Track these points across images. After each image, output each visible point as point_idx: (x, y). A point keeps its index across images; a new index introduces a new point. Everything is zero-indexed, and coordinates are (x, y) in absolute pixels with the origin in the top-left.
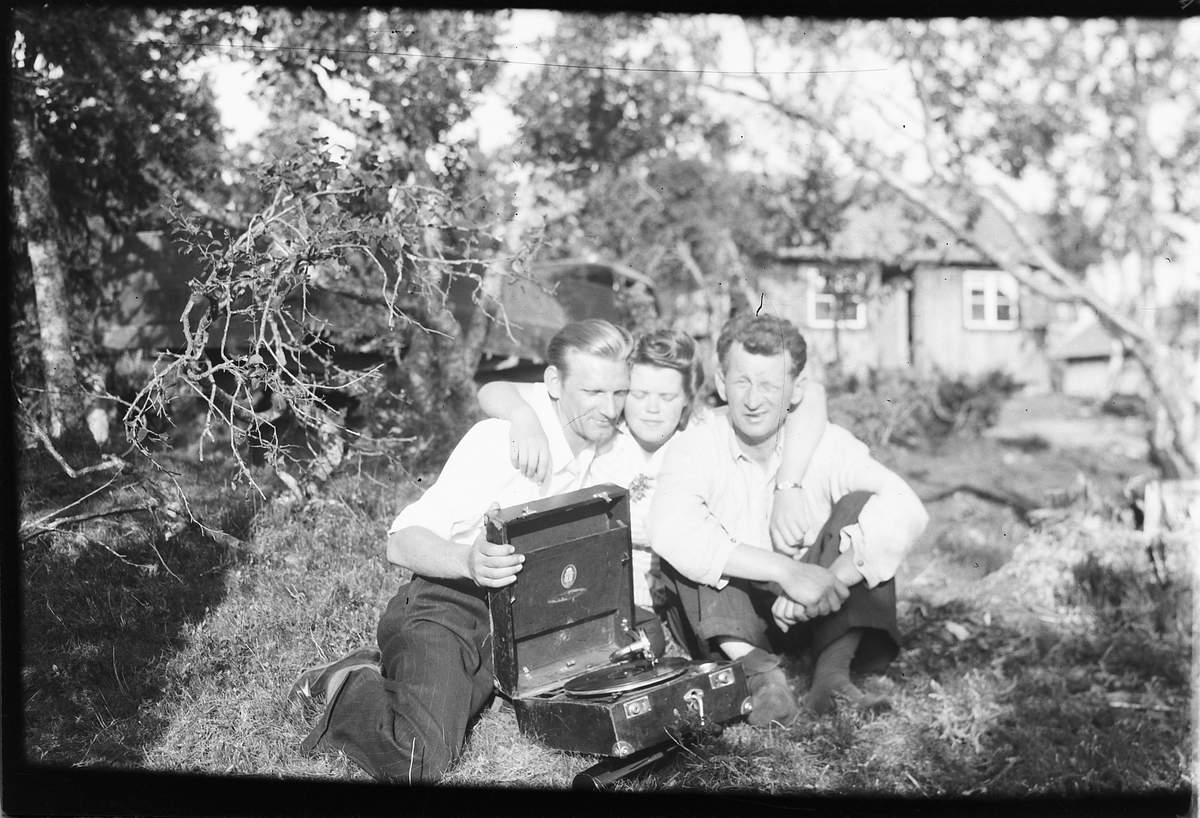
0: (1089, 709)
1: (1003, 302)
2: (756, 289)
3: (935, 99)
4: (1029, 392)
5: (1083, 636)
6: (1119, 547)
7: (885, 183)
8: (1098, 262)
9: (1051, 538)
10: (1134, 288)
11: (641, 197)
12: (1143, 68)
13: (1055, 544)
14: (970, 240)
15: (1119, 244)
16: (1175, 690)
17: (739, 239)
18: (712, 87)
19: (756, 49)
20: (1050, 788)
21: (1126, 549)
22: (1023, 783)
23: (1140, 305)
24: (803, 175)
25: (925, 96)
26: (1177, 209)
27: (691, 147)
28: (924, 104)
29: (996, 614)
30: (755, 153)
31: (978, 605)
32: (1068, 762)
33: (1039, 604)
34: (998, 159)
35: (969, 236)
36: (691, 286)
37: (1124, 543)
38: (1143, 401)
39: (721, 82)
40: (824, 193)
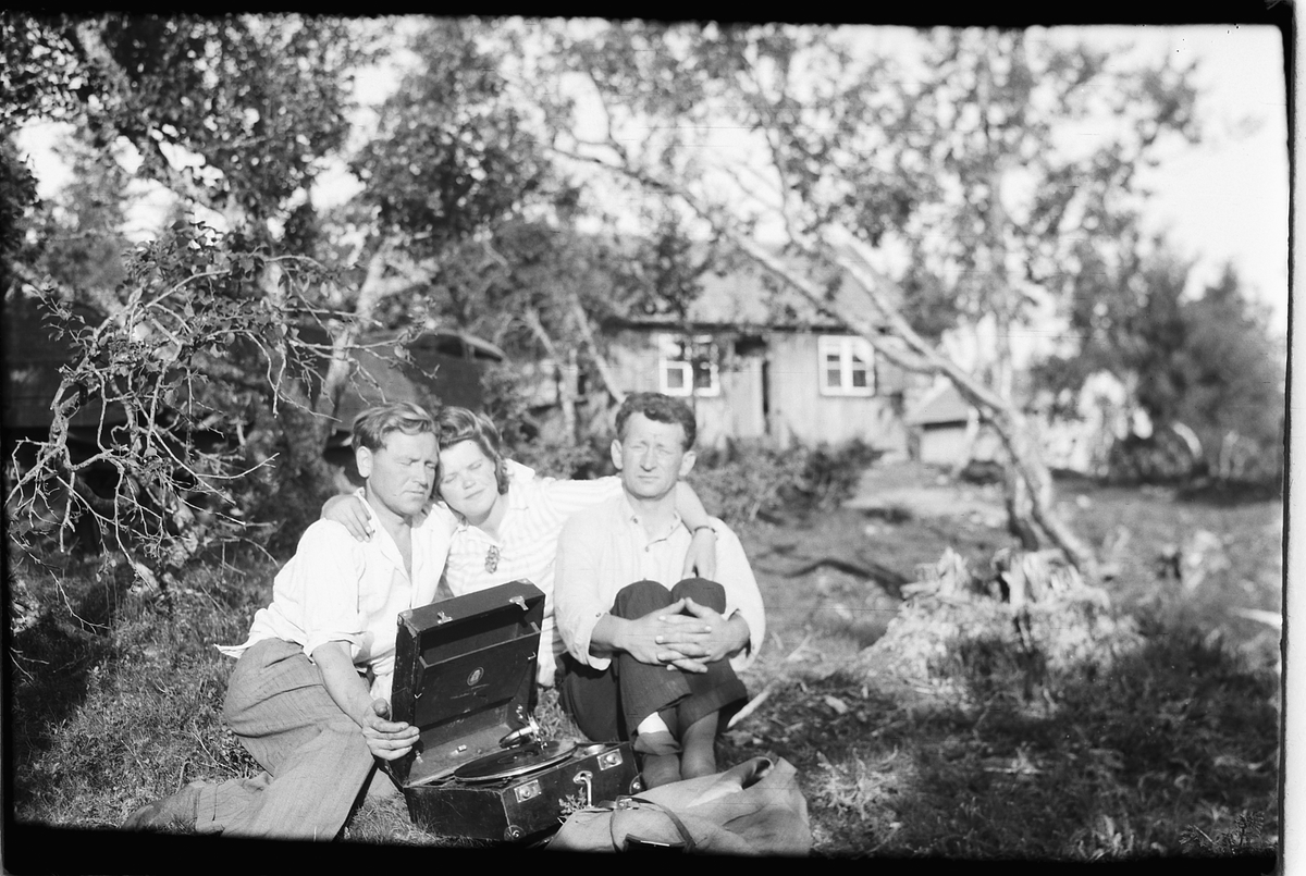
0: (964, 774)
1: (859, 367)
2: (606, 356)
3: (792, 166)
4: (887, 459)
5: (956, 706)
6: (987, 619)
7: (739, 250)
8: (952, 326)
9: (923, 612)
10: (990, 354)
11: (487, 262)
12: (995, 134)
13: (928, 617)
14: (830, 310)
15: (974, 307)
16: (1044, 754)
17: (588, 304)
18: (566, 154)
19: (611, 118)
20: (934, 850)
21: (994, 620)
22: (908, 846)
23: (996, 372)
24: (656, 241)
25: (782, 163)
26: (1030, 276)
27: (537, 210)
28: (781, 172)
29: (873, 687)
30: (605, 218)
31: (855, 678)
32: (949, 825)
33: (913, 676)
34: (854, 226)
35: (830, 307)
36: (540, 353)
37: (992, 615)
38: (1002, 468)
39: (575, 148)
40: (678, 259)
